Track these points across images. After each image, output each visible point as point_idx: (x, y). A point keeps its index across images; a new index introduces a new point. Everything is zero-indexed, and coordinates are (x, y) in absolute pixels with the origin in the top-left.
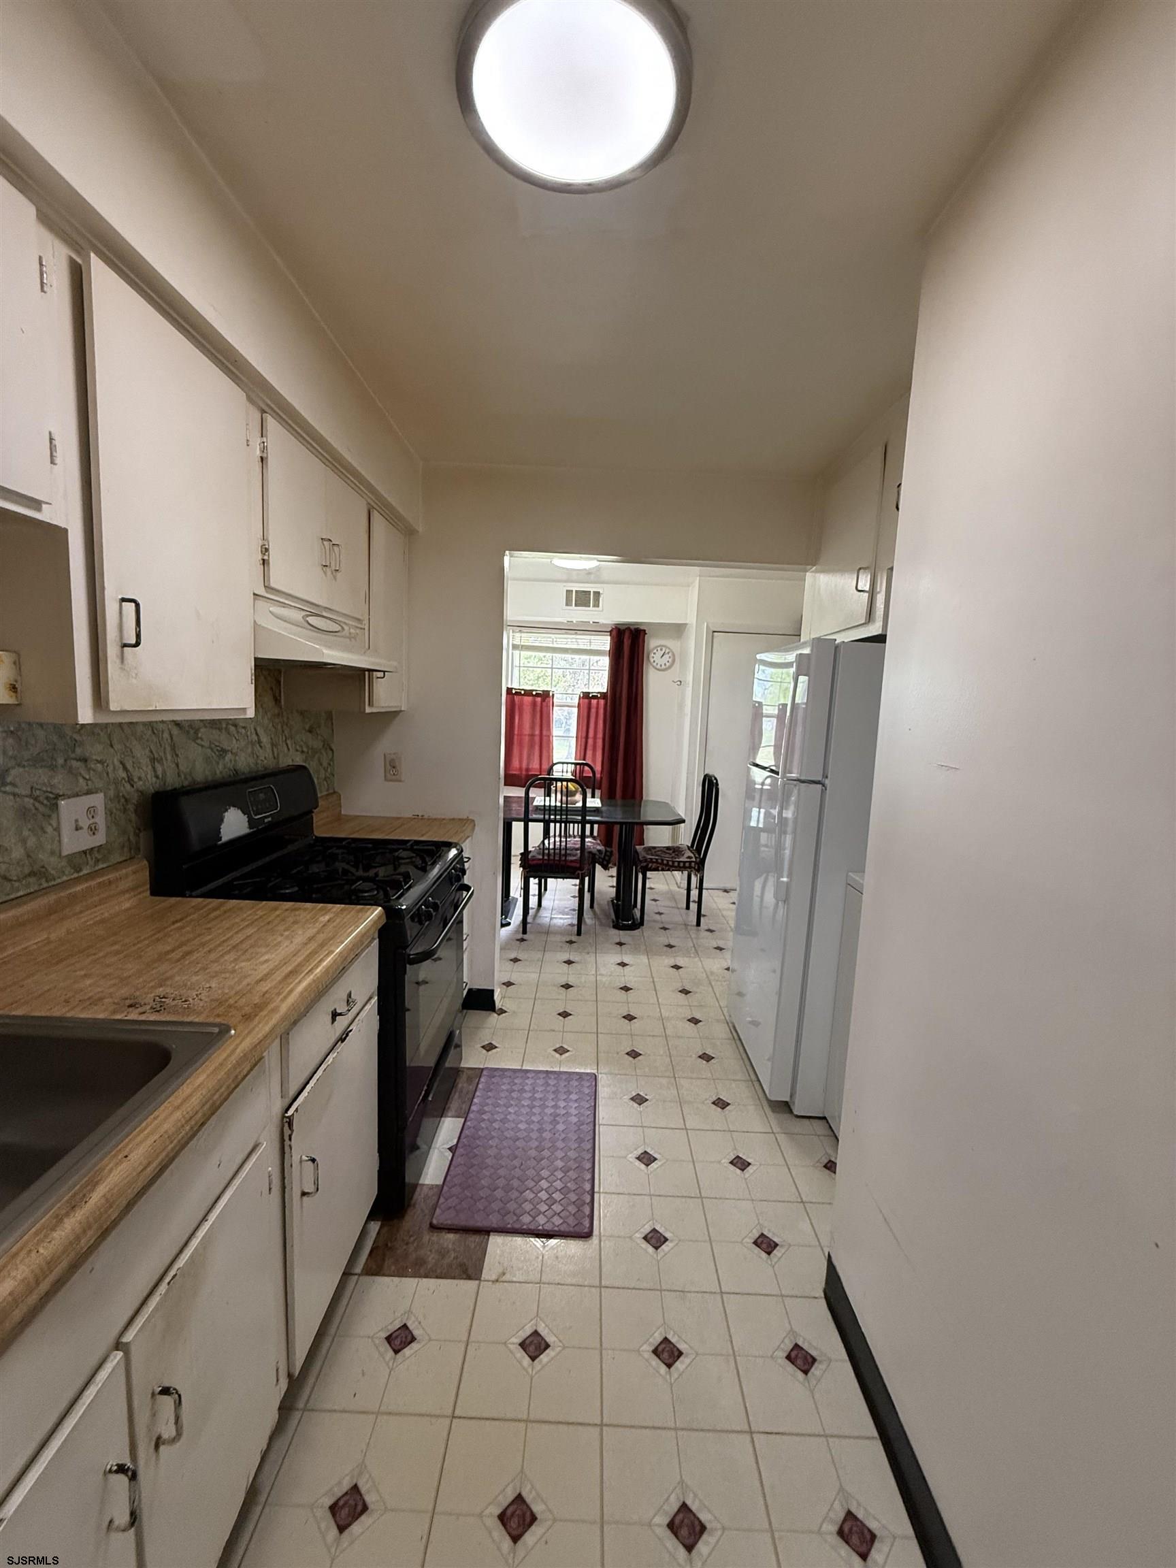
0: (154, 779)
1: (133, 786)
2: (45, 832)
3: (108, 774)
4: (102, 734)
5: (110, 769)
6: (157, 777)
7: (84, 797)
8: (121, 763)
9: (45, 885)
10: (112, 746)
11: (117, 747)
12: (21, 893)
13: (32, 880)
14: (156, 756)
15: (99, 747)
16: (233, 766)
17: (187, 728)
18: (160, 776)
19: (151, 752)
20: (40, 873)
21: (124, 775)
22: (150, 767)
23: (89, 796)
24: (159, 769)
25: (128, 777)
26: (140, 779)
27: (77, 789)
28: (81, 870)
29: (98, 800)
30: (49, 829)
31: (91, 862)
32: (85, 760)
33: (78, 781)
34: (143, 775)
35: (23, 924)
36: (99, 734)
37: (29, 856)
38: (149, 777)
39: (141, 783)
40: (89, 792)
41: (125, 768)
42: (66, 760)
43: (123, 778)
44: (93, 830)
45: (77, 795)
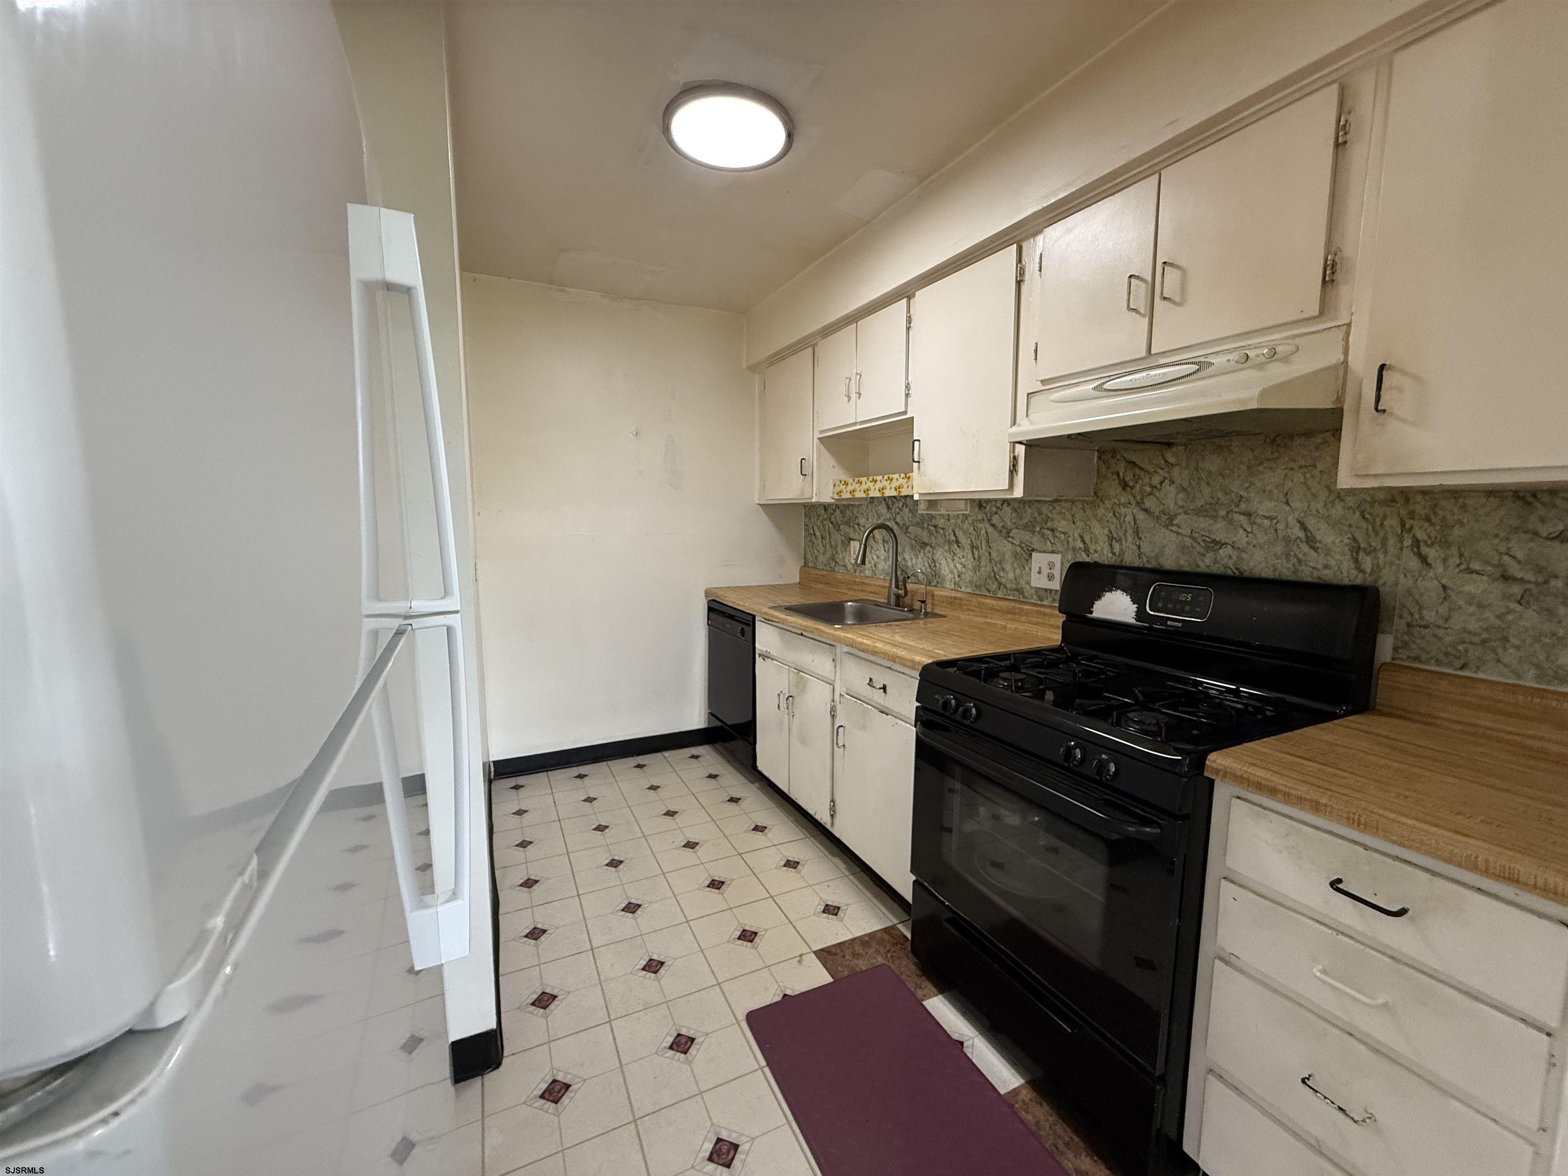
0: (1110, 555)
1: (1088, 556)
2: (1025, 569)
3: (1068, 543)
4: (1067, 514)
5: (1071, 539)
6: (1114, 554)
7: (1048, 554)
8: (1080, 536)
9: (1022, 599)
10: (1074, 523)
11: (1079, 524)
12: (1010, 598)
13: (1016, 593)
14: (1115, 535)
15: (1064, 523)
16: (1235, 564)
17: (1157, 514)
18: (1117, 554)
19: (1111, 532)
20: (1020, 591)
21: (1082, 546)
22: (1107, 544)
23: (1052, 555)
24: (1117, 548)
25: (1085, 548)
26: (1096, 551)
27: (1045, 549)
28: (1042, 600)
29: (1057, 559)
30: (1027, 568)
31: (1050, 599)
32: (1053, 530)
33: (1046, 543)
34: (1099, 549)
35: (997, 610)
36: (1064, 514)
37: (1016, 579)
38: (1105, 551)
39: (1096, 555)
40: (1052, 552)
41: (1083, 541)
42: (1041, 529)
43: (1080, 548)
44: (1051, 577)
45: (1045, 552)
